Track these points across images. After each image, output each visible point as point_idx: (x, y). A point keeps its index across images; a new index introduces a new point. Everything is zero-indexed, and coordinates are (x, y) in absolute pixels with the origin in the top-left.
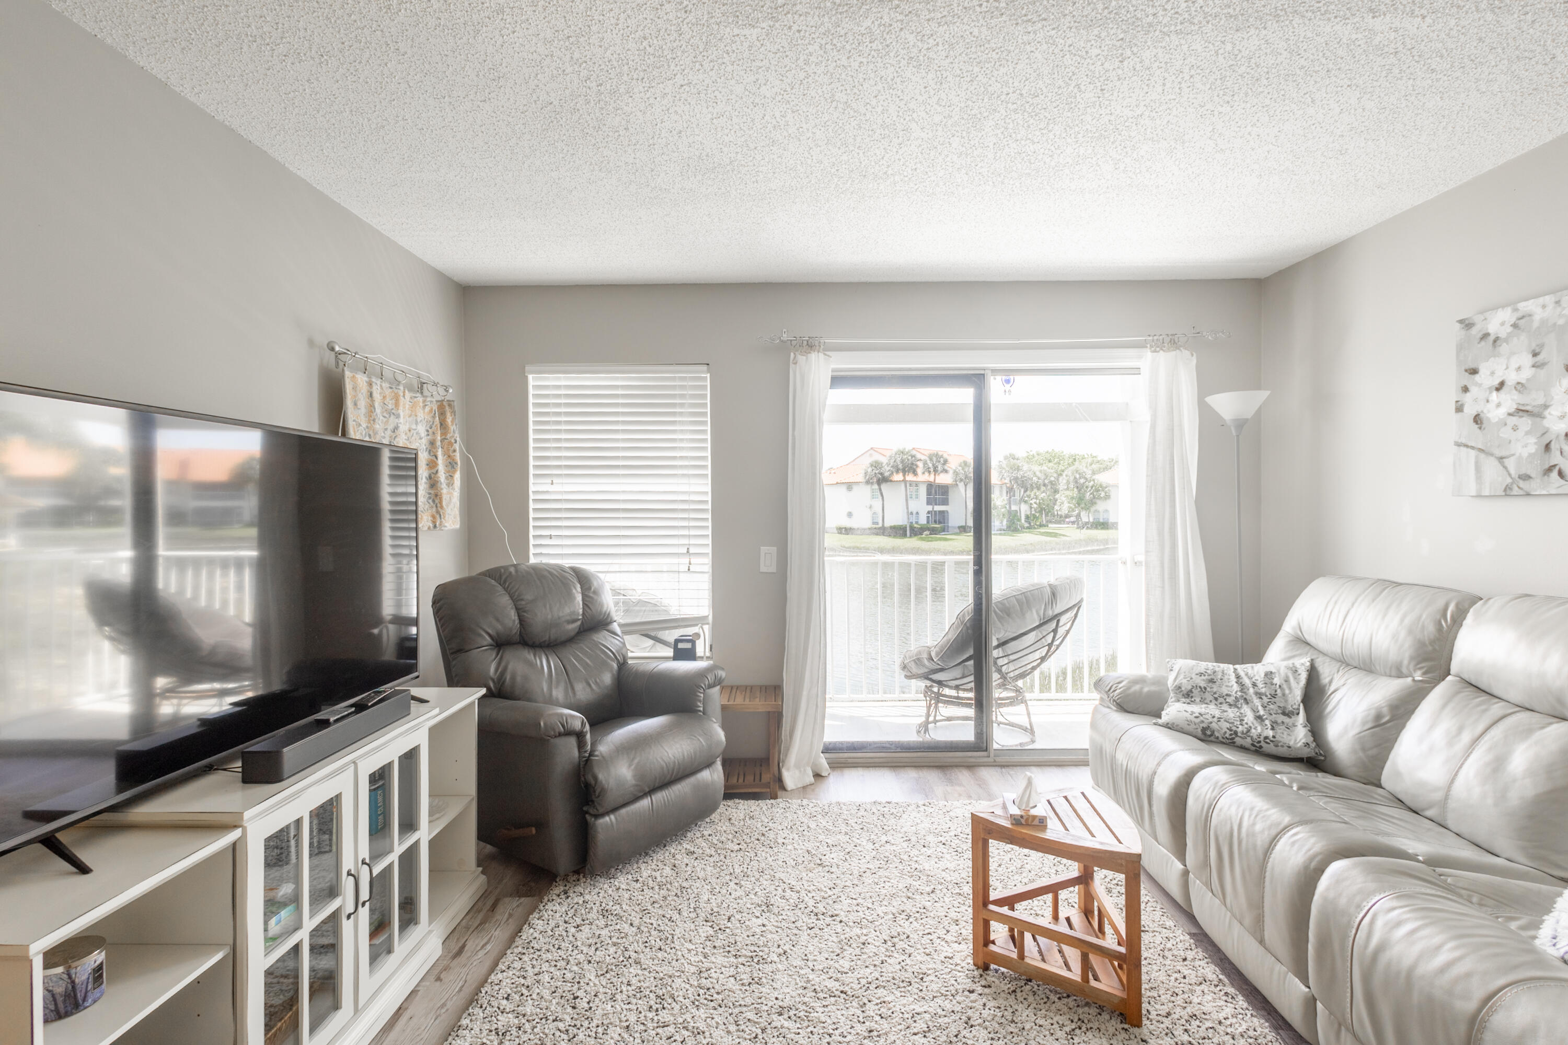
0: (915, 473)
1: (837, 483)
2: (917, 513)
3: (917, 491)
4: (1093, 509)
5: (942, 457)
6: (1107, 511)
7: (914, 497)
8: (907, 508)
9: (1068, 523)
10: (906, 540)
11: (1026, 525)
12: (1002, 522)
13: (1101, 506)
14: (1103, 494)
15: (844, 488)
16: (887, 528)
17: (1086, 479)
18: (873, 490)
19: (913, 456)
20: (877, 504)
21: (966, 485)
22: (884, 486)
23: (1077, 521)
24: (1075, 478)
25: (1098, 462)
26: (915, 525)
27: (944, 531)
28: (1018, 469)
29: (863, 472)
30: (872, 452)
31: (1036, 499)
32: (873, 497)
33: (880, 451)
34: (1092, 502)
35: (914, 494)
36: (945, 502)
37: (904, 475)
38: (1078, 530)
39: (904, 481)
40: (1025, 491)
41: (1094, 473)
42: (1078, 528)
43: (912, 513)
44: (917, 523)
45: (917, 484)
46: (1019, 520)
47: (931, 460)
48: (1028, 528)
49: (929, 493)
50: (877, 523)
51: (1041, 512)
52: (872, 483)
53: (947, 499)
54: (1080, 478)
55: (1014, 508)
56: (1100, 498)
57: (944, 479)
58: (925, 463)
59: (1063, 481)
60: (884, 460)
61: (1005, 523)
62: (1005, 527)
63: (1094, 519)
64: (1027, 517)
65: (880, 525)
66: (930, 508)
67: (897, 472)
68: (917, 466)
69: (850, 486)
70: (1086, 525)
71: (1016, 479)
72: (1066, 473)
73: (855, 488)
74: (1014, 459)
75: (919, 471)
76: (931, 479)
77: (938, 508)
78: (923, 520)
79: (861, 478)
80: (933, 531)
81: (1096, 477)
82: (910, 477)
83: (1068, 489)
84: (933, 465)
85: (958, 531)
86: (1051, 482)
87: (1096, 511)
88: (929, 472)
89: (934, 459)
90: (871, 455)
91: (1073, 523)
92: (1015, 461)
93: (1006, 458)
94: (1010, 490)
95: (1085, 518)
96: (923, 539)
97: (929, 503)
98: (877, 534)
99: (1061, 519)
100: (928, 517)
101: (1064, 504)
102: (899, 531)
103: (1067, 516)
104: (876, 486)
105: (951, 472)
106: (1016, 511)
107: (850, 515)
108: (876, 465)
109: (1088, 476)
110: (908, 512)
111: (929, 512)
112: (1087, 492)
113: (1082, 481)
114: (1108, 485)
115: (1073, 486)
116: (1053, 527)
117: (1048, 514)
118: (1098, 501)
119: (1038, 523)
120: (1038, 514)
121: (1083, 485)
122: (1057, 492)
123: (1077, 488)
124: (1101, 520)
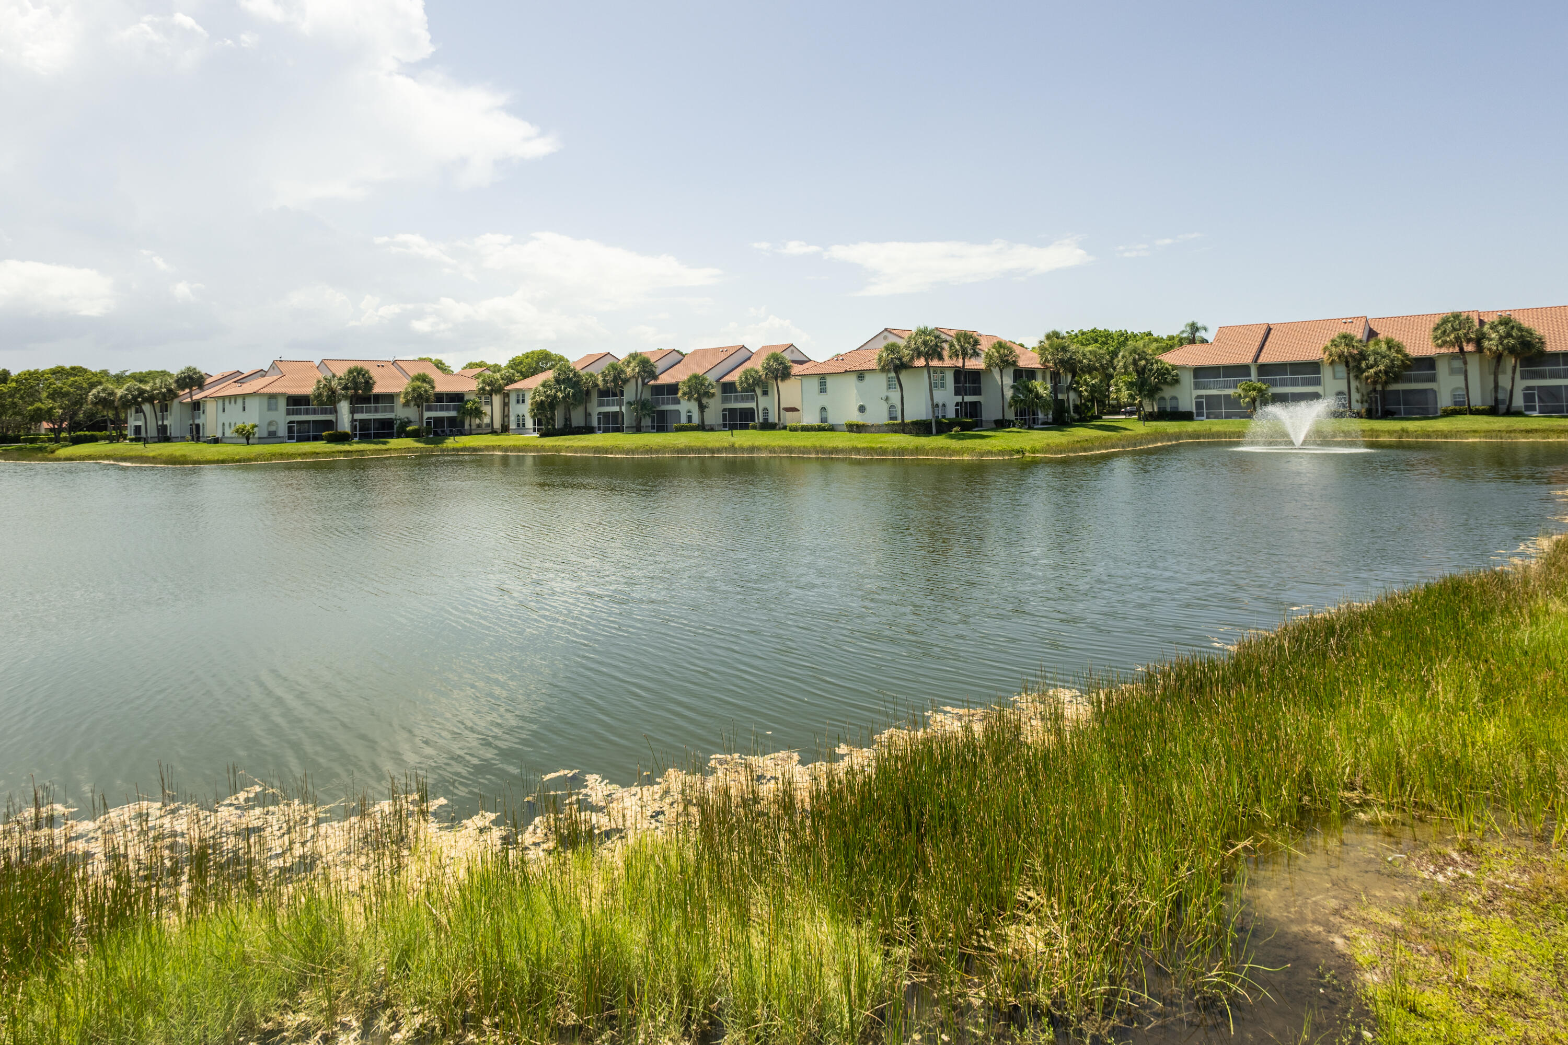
0: (941, 358)
1: (846, 371)
2: (944, 405)
3: (943, 378)
4: (1157, 397)
5: (971, 337)
6: (1174, 398)
7: (939, 385)
8: (932, 399)
9: (1124, 413)
10: (931, 438)
11: (1077, 417)
12: (1047, 415)
13: (1168, 392)
14: (1169, 378)
15: (853, 378)
16: (908, 424)
17: (1148, 360)
18: (889, 379)
19: (937, 337)
20: (895, 396)
21: (1001, 371)
22: (904, 376)
23: (1138, 410)
24: (1134, 359)
25: (1160, 340)
26: (944, 420)
27: (977, 426)
28: (1064, 349)
29: (877, 357)
30: (886, 333)
31: (1087, 385)
32: (889, 387)
33: (895, 332)
34: (1157, 389)
35: (939, 382)
36: (977, 392)
37: (926, 360)
38: (1140, 422)
39: (927, 366)
40: (1073, 377)
41: (1156, 353)
42: (1139, 419)
43: (937, 405)
44: (944, 417)
45: (942, 370)
46: (1069, 412)
47: (959, 341)
48: (1078, 421)
49: (957, 380)
50: (895, 419)
51: (1092, 401)
52: (889, 371)
53: (980, 388)
54: (1140, 359)
55: (1060, 397)
56: (1165, 382)
57: (974, 364)
58: (952, 346)
59: (1119, 363)
60: (902, 343)
61: (1050, 416)
62: (1050, 420)
63: (1159, 408)
64: (1076, 407)
65: (899, 421)
66: (959, 399)
67: (919, 357)
68: (942, 348)
69: (861, 375)
70: (1151, 417)
71: (1062, 362)
72: (1121, 354)
73: (868, 377)
74: (1058, 338)
75: (946, 355)
76: (960, 364)
77: (968, 399)
78: (951, 414)
79: (874, 365)
80: (965, 427)
81: (1160, 358)
82: (935, 363)
83: (1126, 373)
84: (961, 346)
85: (994, 426)
86: (1102, 365)
87: (1163, 399)
88: (957, 356)
89: (962, 340)
90: (885, 338)
91: (1131, 413)
92: (1060, 340)
93: (1048, 337)
94: (1055, 376)
95: (1148, 407)
96: (952, 437)
97: (957, 393)
98: (896, 432)
99: (1116, 410)
100: (957, 410)
101: (1120, 391)
102: (922, 428)
103: (1125, 406)
104: (893, 375)
105: (983, 355)
106: (1063, 400)
107: (862, 409)
108: (892, 348)
109: (1148, 357)
110: (933, 404)
111: (957, 404)
112: (1149, 377)
113: (1143, 362)
114: (1174, 367)
115: (1131, 368)
116: (1108, 419)
117: (1101, 403)
118: (1164, 387)
119: (1090, 414)
120: (1089, 404)
121: (1144, 368)
122: (1112, 377)
123: (1137, 371)
124: (1168, 410)
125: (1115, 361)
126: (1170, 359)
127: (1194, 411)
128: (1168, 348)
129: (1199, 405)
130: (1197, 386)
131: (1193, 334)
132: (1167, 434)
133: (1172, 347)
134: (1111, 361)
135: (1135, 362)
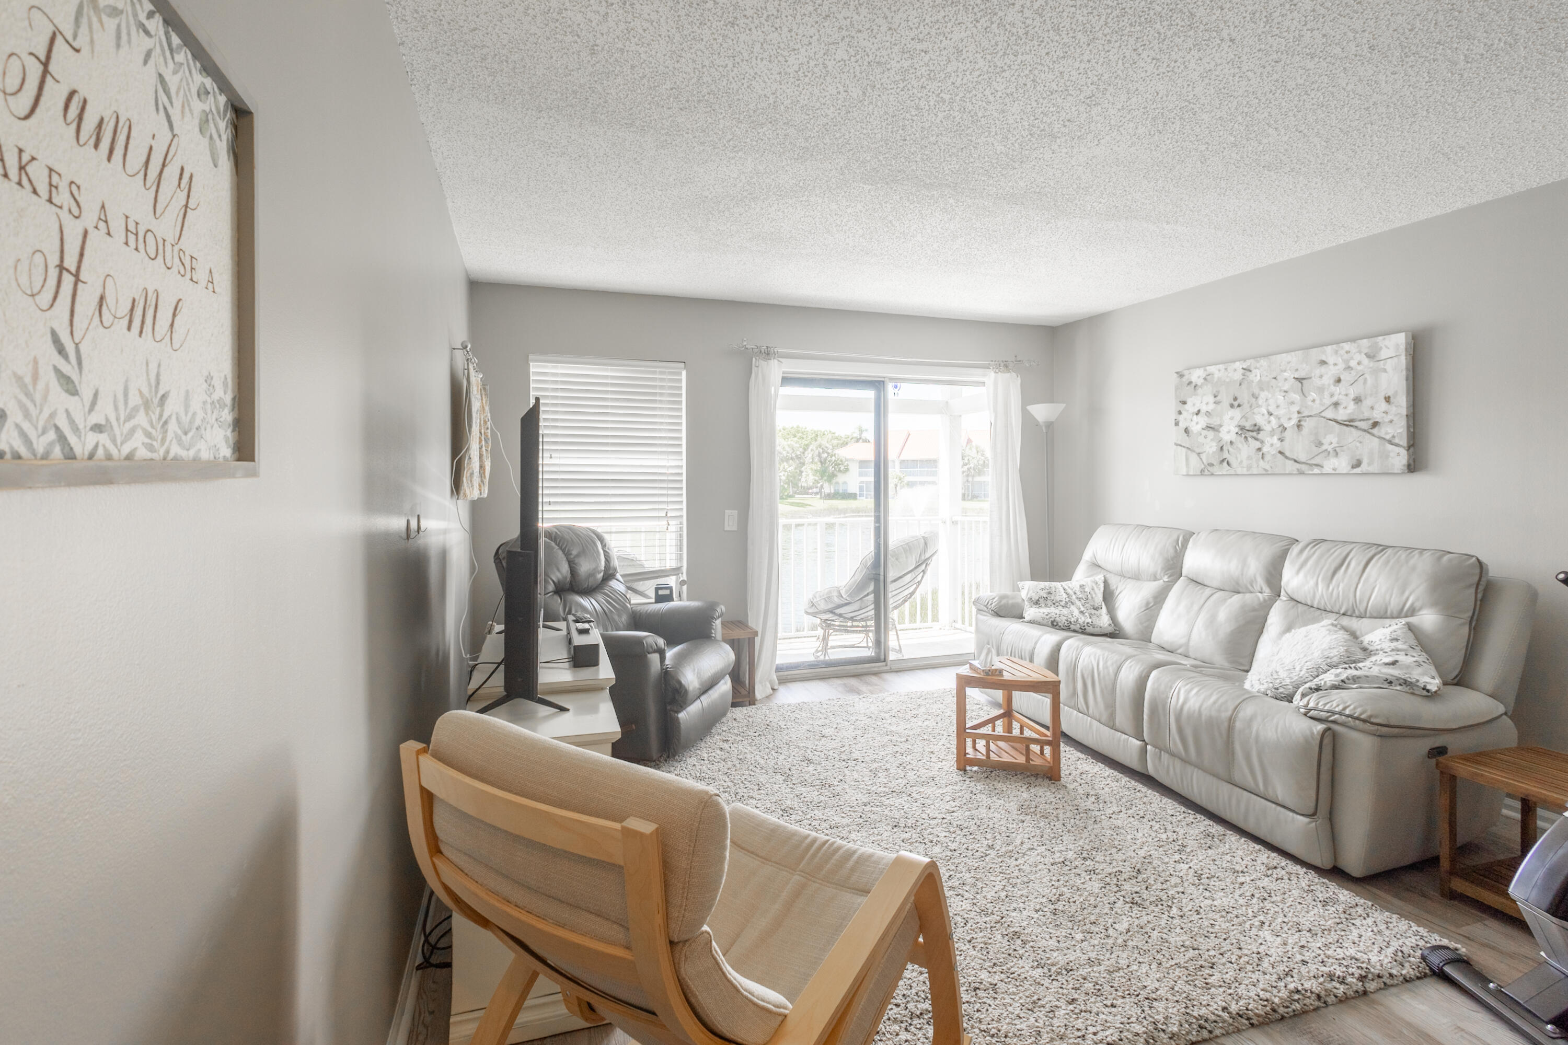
4: (834, 481)
6: (845, 483)
9: (812, 494)
13: (841, 478)
14: (842, 468)
17: (828, 453)
23: (820, 492)
24: (819, 453)
25: (837, 438)
31: (785, 471)
34: (833, 476)
38: (822, 501)
41: (833, 448)
42: (821, 498)
51: (789, 485)
54: (823, 452)
56: (840, 471)
59: (809, 455)
70: (830, 496)
72: (810, 448)
81: (836, 451)
83: (812, 462)
86: (797, 456)
87: (837, 483)
91: (816, 494)
95: (828, 489)
99: (805, 491)
103: (811, 488)
109: (830, 451)
112: (829, 466)
113: (825, 455)
114: (847, 460)
115: (816, 459)
116: (798, 498)
117: (795, 485)
118: (839, 475)
119: (786, 494)
120: (786, 486)
121: (825, 459)
122: (803, 464)
123: (821, 462)
124: (841, 491)
125: (806, 453)
126: (842, 453)
127: (858, 493)
128: (845, 444)
129: (861, 489)
130: (861, 475)
131: (861, 434)
132: (838, 509)
133: (847, 444)
134: (803, 453)
135: (819, 455)
